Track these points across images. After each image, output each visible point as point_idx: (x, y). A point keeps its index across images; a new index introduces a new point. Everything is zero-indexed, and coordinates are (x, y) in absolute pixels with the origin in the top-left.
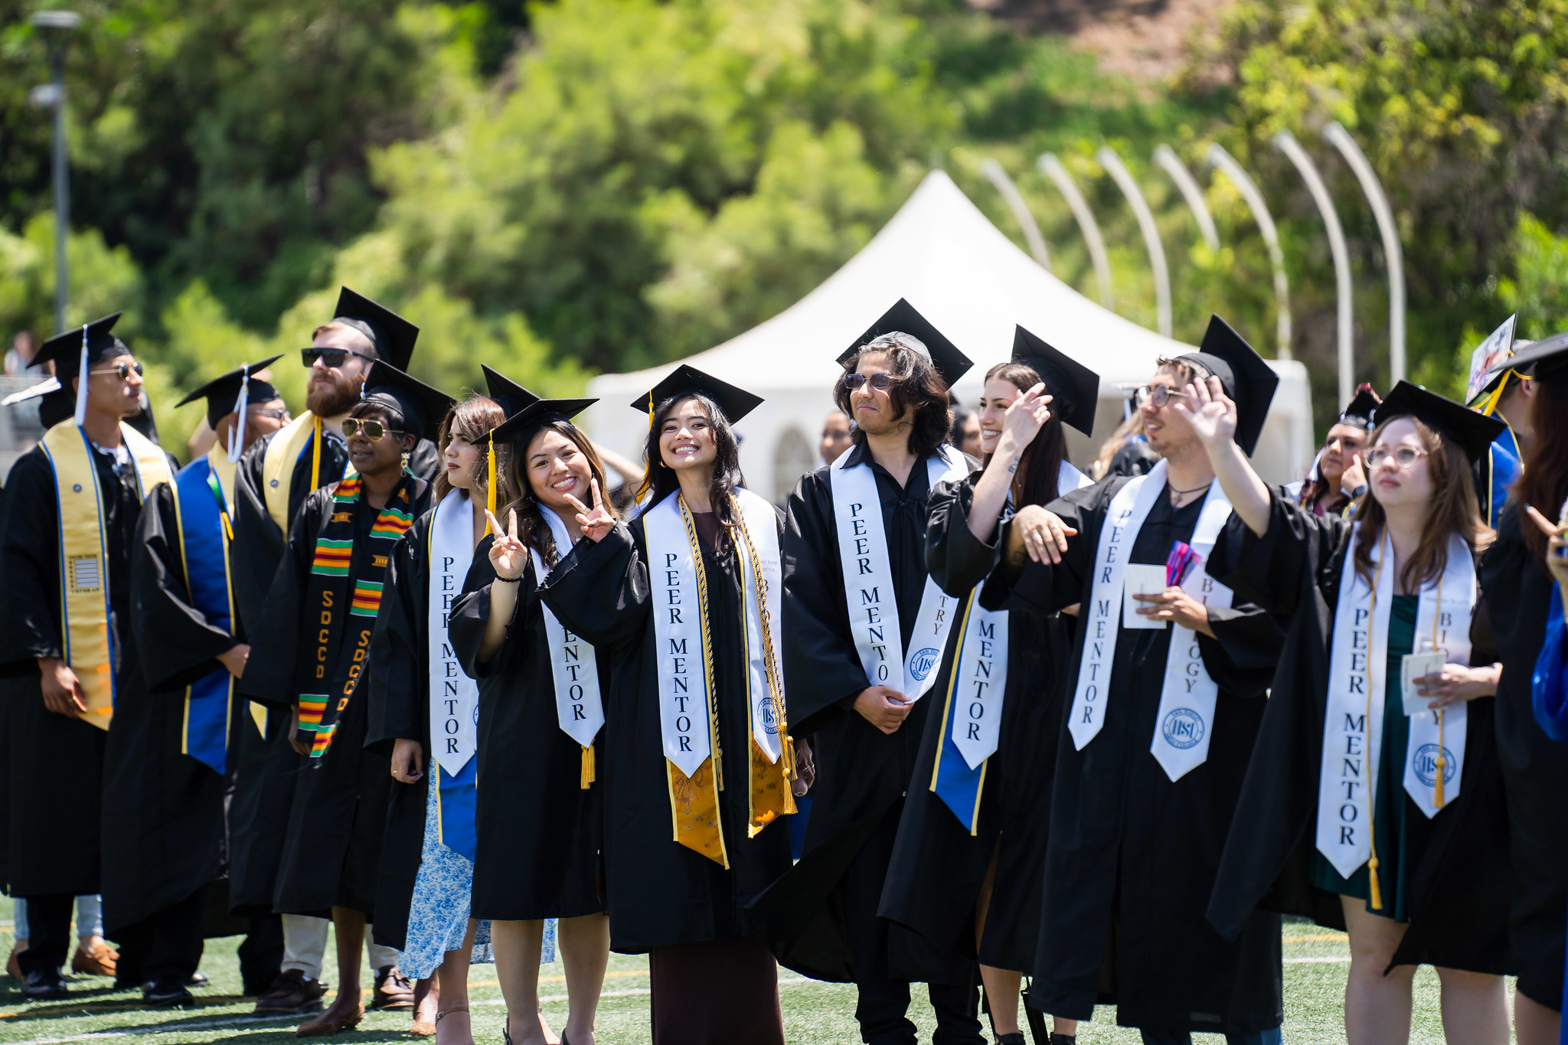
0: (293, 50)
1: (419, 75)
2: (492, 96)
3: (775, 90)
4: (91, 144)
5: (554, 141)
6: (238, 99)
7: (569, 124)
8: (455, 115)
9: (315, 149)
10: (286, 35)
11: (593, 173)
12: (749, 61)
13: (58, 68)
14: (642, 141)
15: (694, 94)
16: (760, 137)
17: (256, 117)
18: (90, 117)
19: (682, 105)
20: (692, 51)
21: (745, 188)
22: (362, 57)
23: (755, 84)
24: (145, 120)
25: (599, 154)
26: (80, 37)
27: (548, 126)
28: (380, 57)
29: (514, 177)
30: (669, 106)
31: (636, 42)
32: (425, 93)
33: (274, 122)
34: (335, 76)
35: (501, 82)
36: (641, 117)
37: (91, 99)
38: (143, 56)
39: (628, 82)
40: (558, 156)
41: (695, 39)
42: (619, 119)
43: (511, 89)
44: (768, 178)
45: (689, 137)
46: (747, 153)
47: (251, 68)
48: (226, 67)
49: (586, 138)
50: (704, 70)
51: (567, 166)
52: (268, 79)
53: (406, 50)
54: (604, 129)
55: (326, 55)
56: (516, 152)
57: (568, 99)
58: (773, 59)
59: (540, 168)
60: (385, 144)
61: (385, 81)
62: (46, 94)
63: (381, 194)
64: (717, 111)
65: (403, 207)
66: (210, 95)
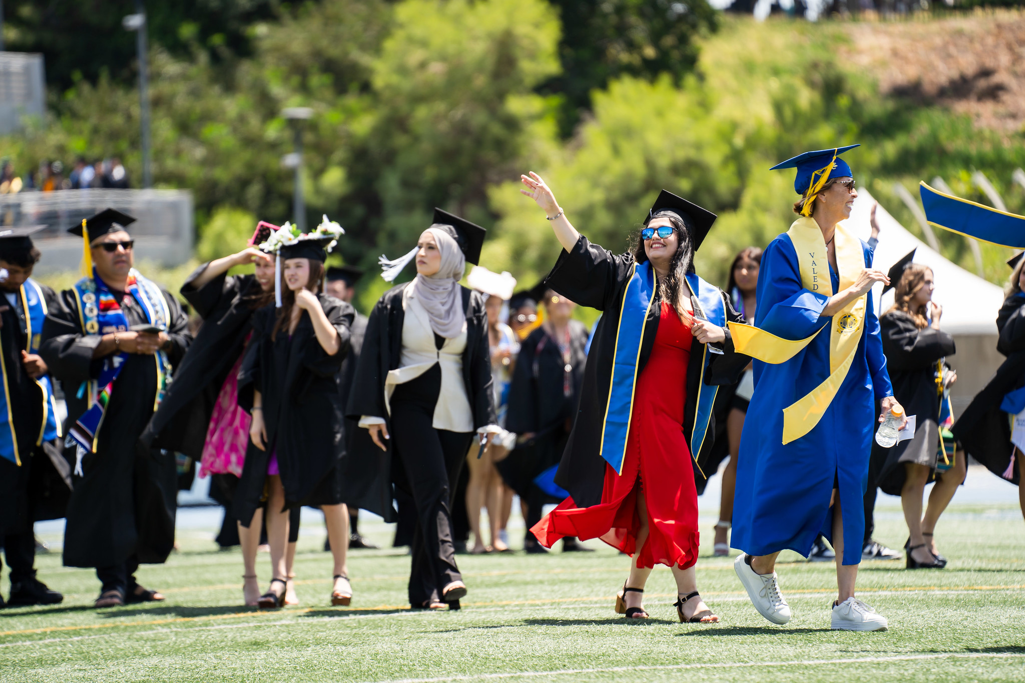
0: (443, 126)
1: (520, 139)
2: (566, 153)
3: (752, 142)
4: (318, 191)
5: (608, 178)
6: (408, 159)
7: (617, 168)
8: (543, 165)
9: (456, 190)
10: (437, 118)
11: (632, 199)
12: (735, 126)
13: (298, 144)
14: (664, 178)
15: (698, 146)
16: (742, 174)
17: (418, 170)
18: (317, 174)
19: (692, 154)
20: (696, 118)
21: (733, 205)
22: (484, 129)
23: (739, 141)
24: (351, 175)
25: (637, 185)
26: (312, 125)
27: (603, 169)
28: (496, 129)
29: (581, 202)
30: (681, 154)
31: (660, 113)
32: (525, 152)
33: (430, 174)
34: (467, 143)
35: (573, 143)
36: (663, 162)
37: (317, 162)
38: (350, 136)
39: (655, 139)
40: (609, 189)
41: (698, 111)
42: (650, 164)
43: (580, 147)
44: (747, 199)
45: (696, 175)
46: (734, 183)
47: (416, 139)
48: (400, 140)
49: (628, 176)
50: (705, 130)
51: (616, 194)
52: (426, 146)
53: (512, 124)
54: (639, 169)
55: (462, 129)
56: (583, 187)
57: (616, 151)
58: (750, 125)
59: (598, 196)
60: (498, 183)
61: (500, 145)
62: (292, 160)
63: (496, 216)
64: (713, 157)
65: (510, 224)
66: (390, 157)
